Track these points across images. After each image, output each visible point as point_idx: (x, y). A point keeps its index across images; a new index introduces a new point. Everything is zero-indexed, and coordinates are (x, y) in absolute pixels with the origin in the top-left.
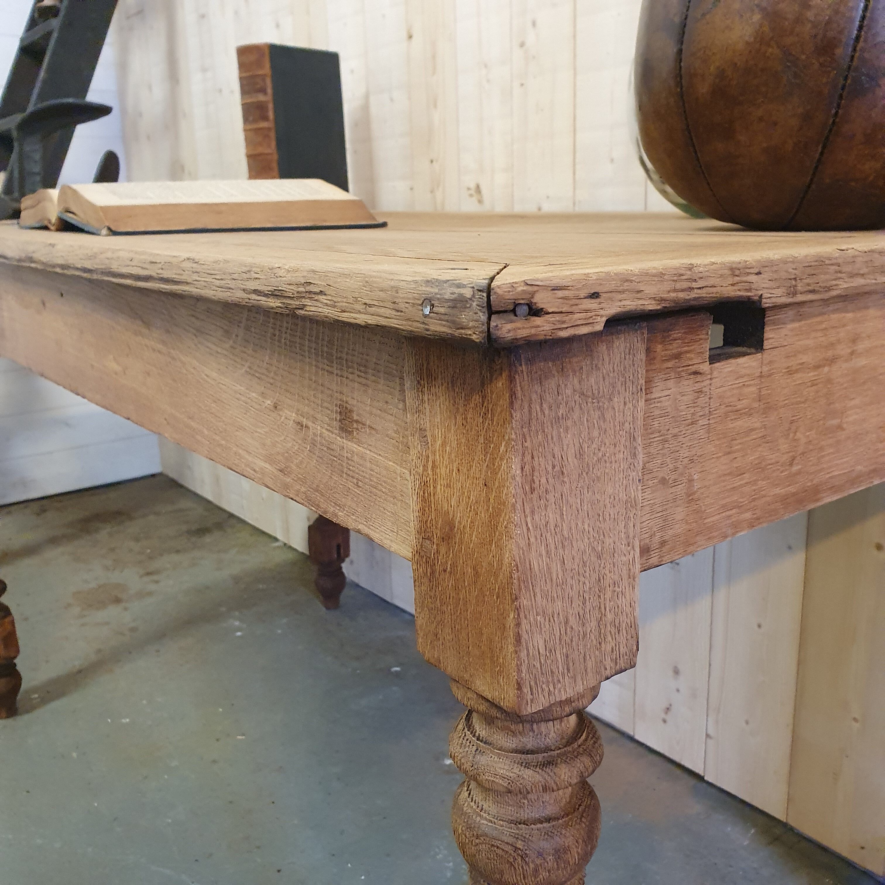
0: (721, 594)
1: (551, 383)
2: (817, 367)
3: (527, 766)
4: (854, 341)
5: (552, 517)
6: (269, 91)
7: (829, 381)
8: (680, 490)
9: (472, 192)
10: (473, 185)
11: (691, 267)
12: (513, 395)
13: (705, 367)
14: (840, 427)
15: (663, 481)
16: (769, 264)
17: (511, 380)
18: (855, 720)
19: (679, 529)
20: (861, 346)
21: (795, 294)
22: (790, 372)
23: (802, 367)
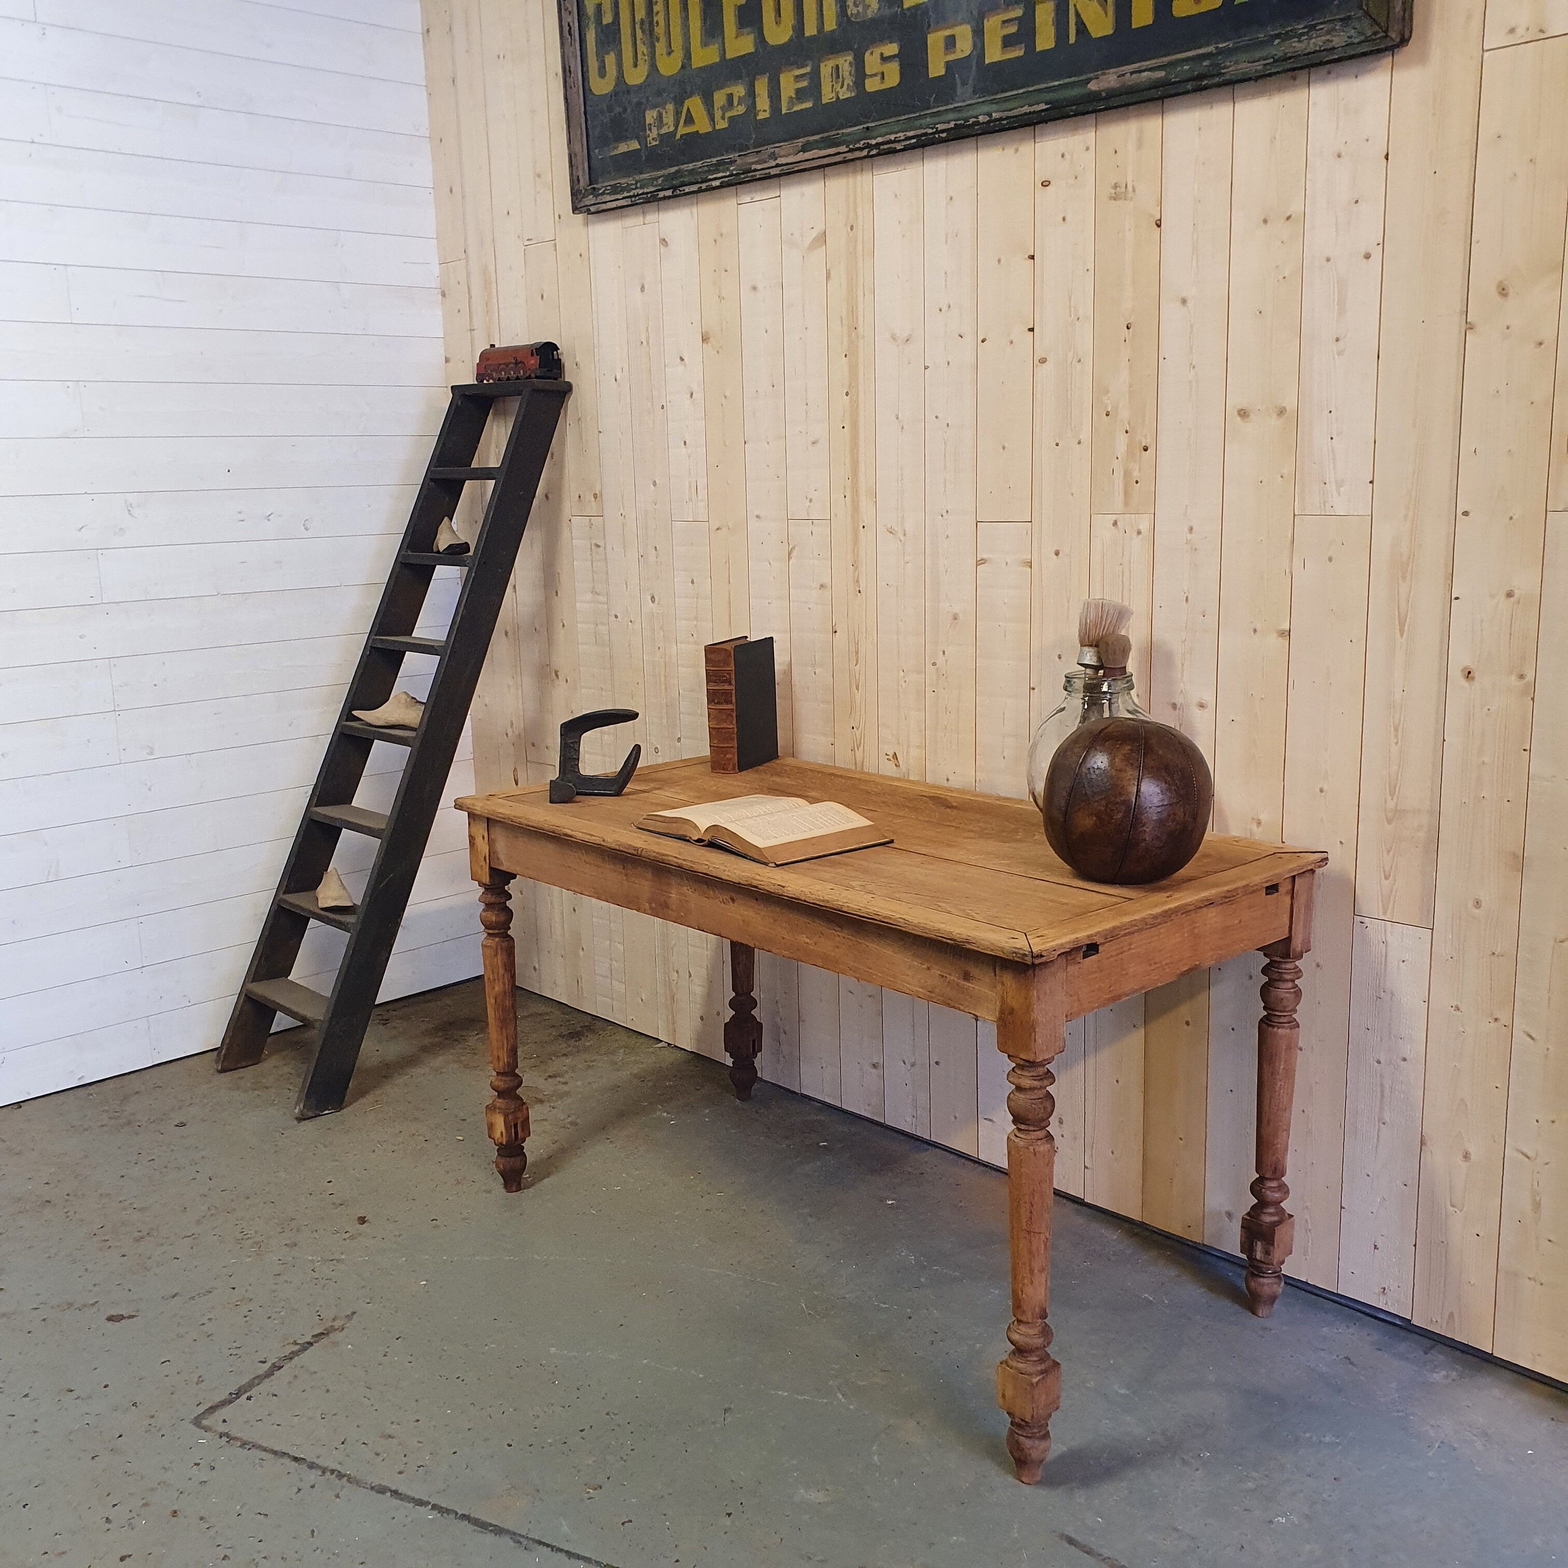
0: (1091, 1061)
1: (1043, 971)
2: (1117, 955)
3: (1035, 1080)
4: (1130, 945)
5: (1044, 1006)
6: (733, 682)
7: (1122, 959)
8: (1076, 998)
9: (890, 757)
10: (891, 753)
11: (1077, 938)
12: (1034, 975)
13: (1082, 961)
14: (1127, 974)
15: (1071, 996)
16: (1098, 933)
17: (1034, 971)
18: (1181, 1139)
19: (1075, 1009)
20: (1132, 947)
21: (1107, 939)
22: (1108, 958)
23: (1112, 956)
